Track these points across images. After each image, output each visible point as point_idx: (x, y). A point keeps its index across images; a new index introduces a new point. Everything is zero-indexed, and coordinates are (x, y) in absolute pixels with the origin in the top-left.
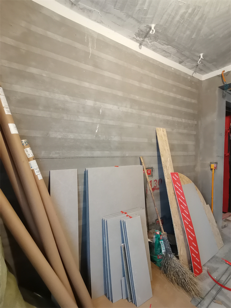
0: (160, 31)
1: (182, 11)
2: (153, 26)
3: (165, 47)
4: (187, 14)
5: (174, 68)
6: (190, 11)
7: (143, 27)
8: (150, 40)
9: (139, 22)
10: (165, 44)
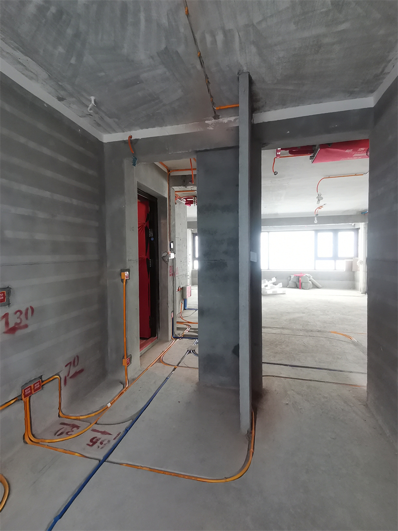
3: (21, 57)
5: (47, 104)
10: (18, 49)
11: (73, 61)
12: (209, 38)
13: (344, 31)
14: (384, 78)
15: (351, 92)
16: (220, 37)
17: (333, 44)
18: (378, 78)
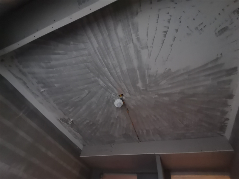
0: (75, 124)
1: (88, 121)
2: (72, 120)
3: (76, 133)
4: (90, 124)
5: (78, 147)
6: (91, 123)
7: (66, 118)
8: (68, 126)
9: (65, 114)
10: (76, 131)
11: (93, 135)
12: (141, 132)
16: (145, 131)
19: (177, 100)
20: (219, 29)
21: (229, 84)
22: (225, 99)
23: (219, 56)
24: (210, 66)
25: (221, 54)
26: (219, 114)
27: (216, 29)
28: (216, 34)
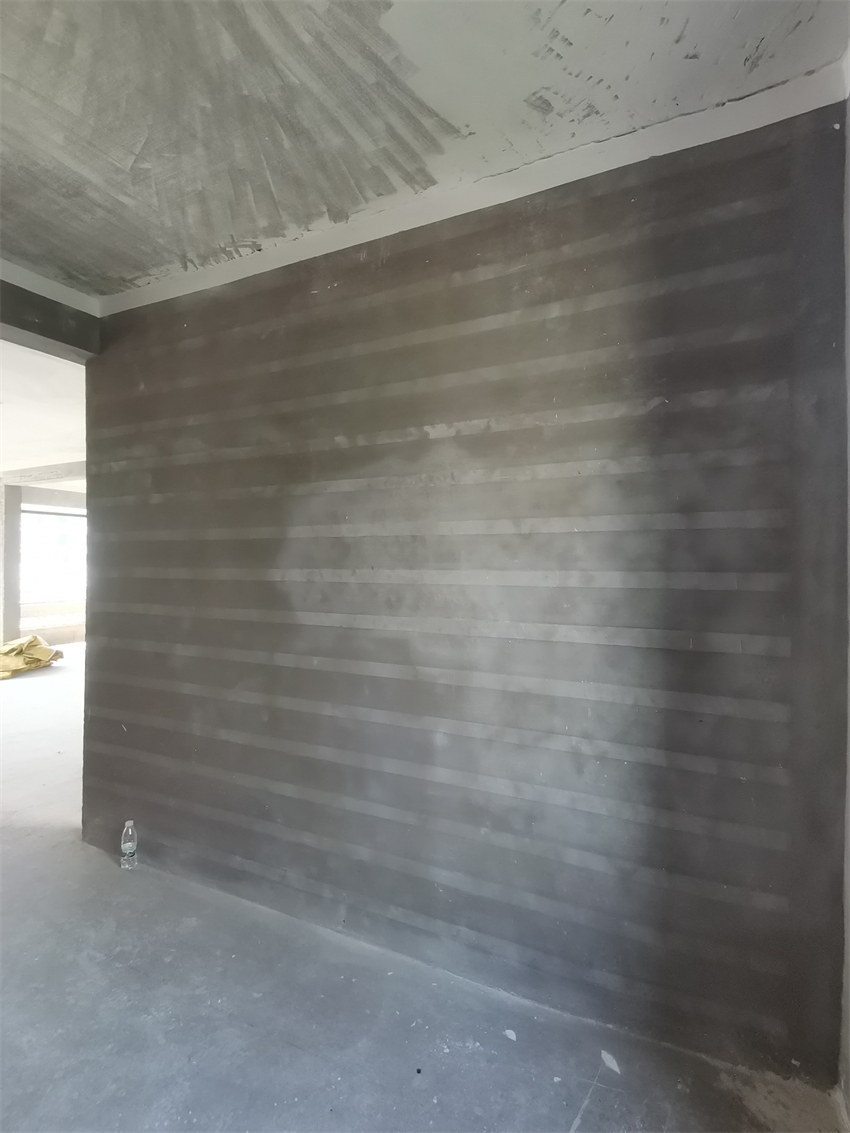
13: (122, 205)
14: (130, 288)
15: (72, 275)
17: (99, 206)
18: (124, 283)
19: (246, 92)
20: (548, 96)
21: (379, 195)
22: (324, 209)
23: (464, 131)
24: (428, 123)
25: (470, 134)
26: (263, 223)
27: (547, 89)
28: (534, 94)
